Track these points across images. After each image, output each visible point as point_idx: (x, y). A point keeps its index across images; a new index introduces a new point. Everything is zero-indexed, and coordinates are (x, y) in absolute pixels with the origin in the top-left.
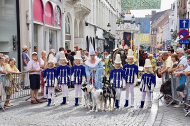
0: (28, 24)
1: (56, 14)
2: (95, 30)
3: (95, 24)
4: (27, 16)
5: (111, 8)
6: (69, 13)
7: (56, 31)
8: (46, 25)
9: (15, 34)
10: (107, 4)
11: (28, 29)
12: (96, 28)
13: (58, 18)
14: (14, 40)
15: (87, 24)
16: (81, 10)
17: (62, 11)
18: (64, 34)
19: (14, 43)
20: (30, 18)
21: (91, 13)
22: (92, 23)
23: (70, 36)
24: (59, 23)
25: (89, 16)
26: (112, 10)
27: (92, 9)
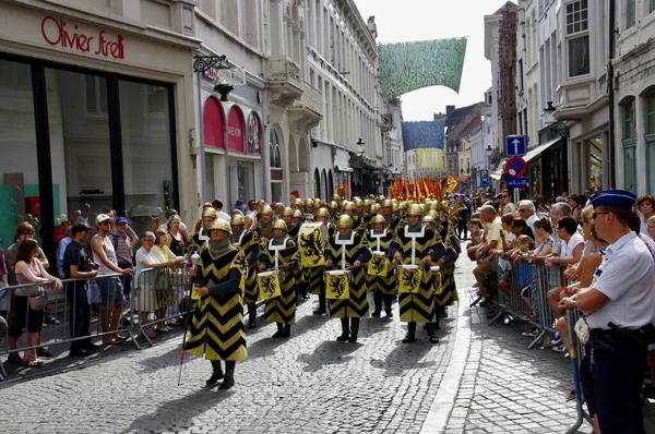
0: (194, 157)
1: (251, 129)
2: (333, 154)
3: (332, 143)
4: (191, 140)
5: (363, 106)
6: (277, 125)
7: (252, 163)
8: (229, 154)
9: (169, 178)
10: (356, 99)
11: (195, 167)
12: (333, 150)
13: (255, 138)
14: (166, 189)
15: (315, 144)
16: (301, 116)
17: (264, 122)
18: (269, 168)
19: (166, 197)
20: (197, 143)
21: (324, 121)
22: (325, 141)
23: (281, 171)
24: (257, 147)
25: (318, 127)
26: (367, 110)
27: (324, 113)
